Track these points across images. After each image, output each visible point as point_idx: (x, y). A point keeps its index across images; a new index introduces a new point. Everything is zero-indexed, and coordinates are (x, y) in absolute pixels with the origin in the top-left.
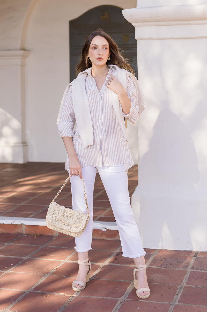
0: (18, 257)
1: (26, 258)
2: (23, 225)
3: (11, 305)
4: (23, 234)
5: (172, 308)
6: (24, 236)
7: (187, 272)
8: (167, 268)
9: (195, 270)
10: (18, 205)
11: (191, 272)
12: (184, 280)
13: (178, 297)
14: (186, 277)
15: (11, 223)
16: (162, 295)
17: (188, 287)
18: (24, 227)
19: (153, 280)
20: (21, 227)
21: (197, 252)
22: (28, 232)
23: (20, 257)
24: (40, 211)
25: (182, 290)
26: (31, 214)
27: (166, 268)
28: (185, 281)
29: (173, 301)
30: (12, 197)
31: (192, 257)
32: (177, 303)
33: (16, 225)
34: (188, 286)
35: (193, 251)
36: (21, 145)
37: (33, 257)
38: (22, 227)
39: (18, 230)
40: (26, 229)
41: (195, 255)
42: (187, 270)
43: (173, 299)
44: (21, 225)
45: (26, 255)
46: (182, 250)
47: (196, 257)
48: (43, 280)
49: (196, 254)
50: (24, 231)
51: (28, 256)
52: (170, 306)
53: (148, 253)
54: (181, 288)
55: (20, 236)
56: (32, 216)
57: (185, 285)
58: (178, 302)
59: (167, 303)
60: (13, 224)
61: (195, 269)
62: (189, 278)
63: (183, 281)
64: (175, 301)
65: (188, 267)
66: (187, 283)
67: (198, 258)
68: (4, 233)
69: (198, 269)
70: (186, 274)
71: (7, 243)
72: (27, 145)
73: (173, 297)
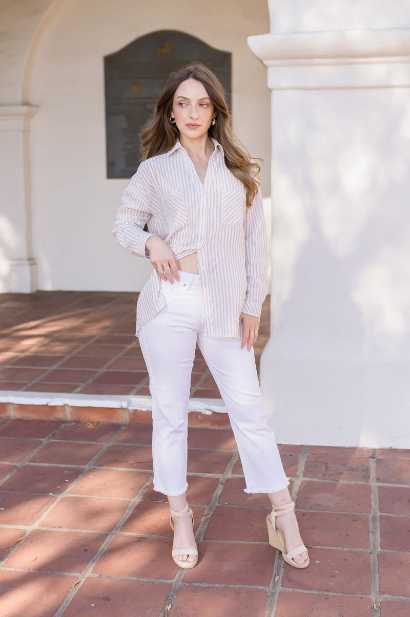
0: (73, 466)
1: (86, 467)
2: (66, 406)
3: (92, 563)
4: (66, 421)
5: (373, 558)
6: (70, 425)
7: (372, 488)
8: (334, 480)
9: (383, 484)
10: (46, 370)
11: (379, 487)
12: (372, 504)
13: (376, 538)
14: (374, 496)
15: (45, 404)
16: (347, 535)
17: (387, 518)
18: (68, 410)
19: (320, 505)
20: (63, 409)
21: (373, 449)
22: (76, 418)
23: (77, 466)
24: (91, 381)
25: (378, 524)
26: (77, 386)
27: (332, 482)
28: (375, 505)
29: (371, 545)
30: (34, 355)
31: (369, 459)
32: (379, 550)
33: (54, 407)
34: (386, 516)
35: (365, 448)
36: (26, 262)
37: (98, 466)
38: (65, 410)
39: (59, 415)
40: (71, 413)
41: (371, 454)
42: (369, 484)
43: (370, 542)
44: (64, 406)
45: (86, 460)
46: (346, 446)
47: (374, 458)
48: (132, 511)
49: (372, 452)
50: (68, 416)
51: (90, 463)
52: (370, 556)
53: (292, 454)
54: (374, 518)
55: (63, 425)
56: (79, 389)
57: (379, 514)
58: (381, 548)
59: (362, 549)
60: (49, 404)
61: (383, 482)
62: (379, 499)
63: (372, 506)
64: (375, 546)
65: (369, 478)
66: (381, 510)
67: (379, 461)
68: (33, 420)
69: (389, 482)
70: (372, 491)
71: (45, 439)
72: (35, 264)
73: (368, 539)
